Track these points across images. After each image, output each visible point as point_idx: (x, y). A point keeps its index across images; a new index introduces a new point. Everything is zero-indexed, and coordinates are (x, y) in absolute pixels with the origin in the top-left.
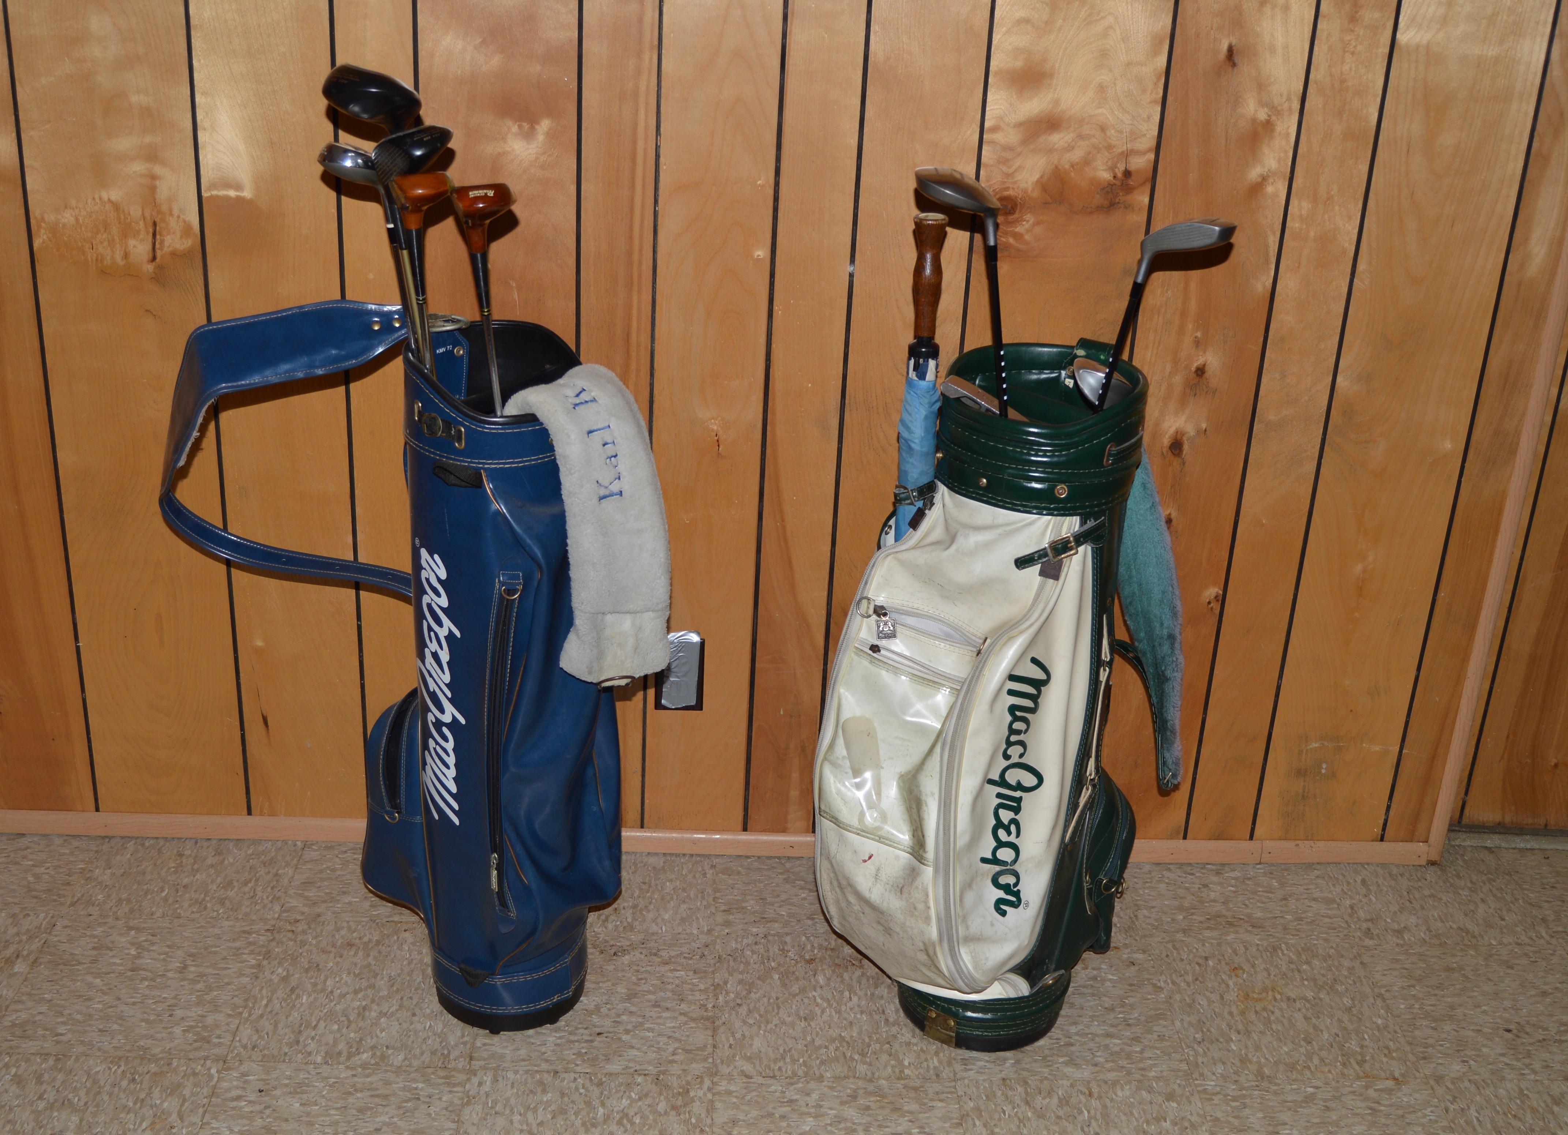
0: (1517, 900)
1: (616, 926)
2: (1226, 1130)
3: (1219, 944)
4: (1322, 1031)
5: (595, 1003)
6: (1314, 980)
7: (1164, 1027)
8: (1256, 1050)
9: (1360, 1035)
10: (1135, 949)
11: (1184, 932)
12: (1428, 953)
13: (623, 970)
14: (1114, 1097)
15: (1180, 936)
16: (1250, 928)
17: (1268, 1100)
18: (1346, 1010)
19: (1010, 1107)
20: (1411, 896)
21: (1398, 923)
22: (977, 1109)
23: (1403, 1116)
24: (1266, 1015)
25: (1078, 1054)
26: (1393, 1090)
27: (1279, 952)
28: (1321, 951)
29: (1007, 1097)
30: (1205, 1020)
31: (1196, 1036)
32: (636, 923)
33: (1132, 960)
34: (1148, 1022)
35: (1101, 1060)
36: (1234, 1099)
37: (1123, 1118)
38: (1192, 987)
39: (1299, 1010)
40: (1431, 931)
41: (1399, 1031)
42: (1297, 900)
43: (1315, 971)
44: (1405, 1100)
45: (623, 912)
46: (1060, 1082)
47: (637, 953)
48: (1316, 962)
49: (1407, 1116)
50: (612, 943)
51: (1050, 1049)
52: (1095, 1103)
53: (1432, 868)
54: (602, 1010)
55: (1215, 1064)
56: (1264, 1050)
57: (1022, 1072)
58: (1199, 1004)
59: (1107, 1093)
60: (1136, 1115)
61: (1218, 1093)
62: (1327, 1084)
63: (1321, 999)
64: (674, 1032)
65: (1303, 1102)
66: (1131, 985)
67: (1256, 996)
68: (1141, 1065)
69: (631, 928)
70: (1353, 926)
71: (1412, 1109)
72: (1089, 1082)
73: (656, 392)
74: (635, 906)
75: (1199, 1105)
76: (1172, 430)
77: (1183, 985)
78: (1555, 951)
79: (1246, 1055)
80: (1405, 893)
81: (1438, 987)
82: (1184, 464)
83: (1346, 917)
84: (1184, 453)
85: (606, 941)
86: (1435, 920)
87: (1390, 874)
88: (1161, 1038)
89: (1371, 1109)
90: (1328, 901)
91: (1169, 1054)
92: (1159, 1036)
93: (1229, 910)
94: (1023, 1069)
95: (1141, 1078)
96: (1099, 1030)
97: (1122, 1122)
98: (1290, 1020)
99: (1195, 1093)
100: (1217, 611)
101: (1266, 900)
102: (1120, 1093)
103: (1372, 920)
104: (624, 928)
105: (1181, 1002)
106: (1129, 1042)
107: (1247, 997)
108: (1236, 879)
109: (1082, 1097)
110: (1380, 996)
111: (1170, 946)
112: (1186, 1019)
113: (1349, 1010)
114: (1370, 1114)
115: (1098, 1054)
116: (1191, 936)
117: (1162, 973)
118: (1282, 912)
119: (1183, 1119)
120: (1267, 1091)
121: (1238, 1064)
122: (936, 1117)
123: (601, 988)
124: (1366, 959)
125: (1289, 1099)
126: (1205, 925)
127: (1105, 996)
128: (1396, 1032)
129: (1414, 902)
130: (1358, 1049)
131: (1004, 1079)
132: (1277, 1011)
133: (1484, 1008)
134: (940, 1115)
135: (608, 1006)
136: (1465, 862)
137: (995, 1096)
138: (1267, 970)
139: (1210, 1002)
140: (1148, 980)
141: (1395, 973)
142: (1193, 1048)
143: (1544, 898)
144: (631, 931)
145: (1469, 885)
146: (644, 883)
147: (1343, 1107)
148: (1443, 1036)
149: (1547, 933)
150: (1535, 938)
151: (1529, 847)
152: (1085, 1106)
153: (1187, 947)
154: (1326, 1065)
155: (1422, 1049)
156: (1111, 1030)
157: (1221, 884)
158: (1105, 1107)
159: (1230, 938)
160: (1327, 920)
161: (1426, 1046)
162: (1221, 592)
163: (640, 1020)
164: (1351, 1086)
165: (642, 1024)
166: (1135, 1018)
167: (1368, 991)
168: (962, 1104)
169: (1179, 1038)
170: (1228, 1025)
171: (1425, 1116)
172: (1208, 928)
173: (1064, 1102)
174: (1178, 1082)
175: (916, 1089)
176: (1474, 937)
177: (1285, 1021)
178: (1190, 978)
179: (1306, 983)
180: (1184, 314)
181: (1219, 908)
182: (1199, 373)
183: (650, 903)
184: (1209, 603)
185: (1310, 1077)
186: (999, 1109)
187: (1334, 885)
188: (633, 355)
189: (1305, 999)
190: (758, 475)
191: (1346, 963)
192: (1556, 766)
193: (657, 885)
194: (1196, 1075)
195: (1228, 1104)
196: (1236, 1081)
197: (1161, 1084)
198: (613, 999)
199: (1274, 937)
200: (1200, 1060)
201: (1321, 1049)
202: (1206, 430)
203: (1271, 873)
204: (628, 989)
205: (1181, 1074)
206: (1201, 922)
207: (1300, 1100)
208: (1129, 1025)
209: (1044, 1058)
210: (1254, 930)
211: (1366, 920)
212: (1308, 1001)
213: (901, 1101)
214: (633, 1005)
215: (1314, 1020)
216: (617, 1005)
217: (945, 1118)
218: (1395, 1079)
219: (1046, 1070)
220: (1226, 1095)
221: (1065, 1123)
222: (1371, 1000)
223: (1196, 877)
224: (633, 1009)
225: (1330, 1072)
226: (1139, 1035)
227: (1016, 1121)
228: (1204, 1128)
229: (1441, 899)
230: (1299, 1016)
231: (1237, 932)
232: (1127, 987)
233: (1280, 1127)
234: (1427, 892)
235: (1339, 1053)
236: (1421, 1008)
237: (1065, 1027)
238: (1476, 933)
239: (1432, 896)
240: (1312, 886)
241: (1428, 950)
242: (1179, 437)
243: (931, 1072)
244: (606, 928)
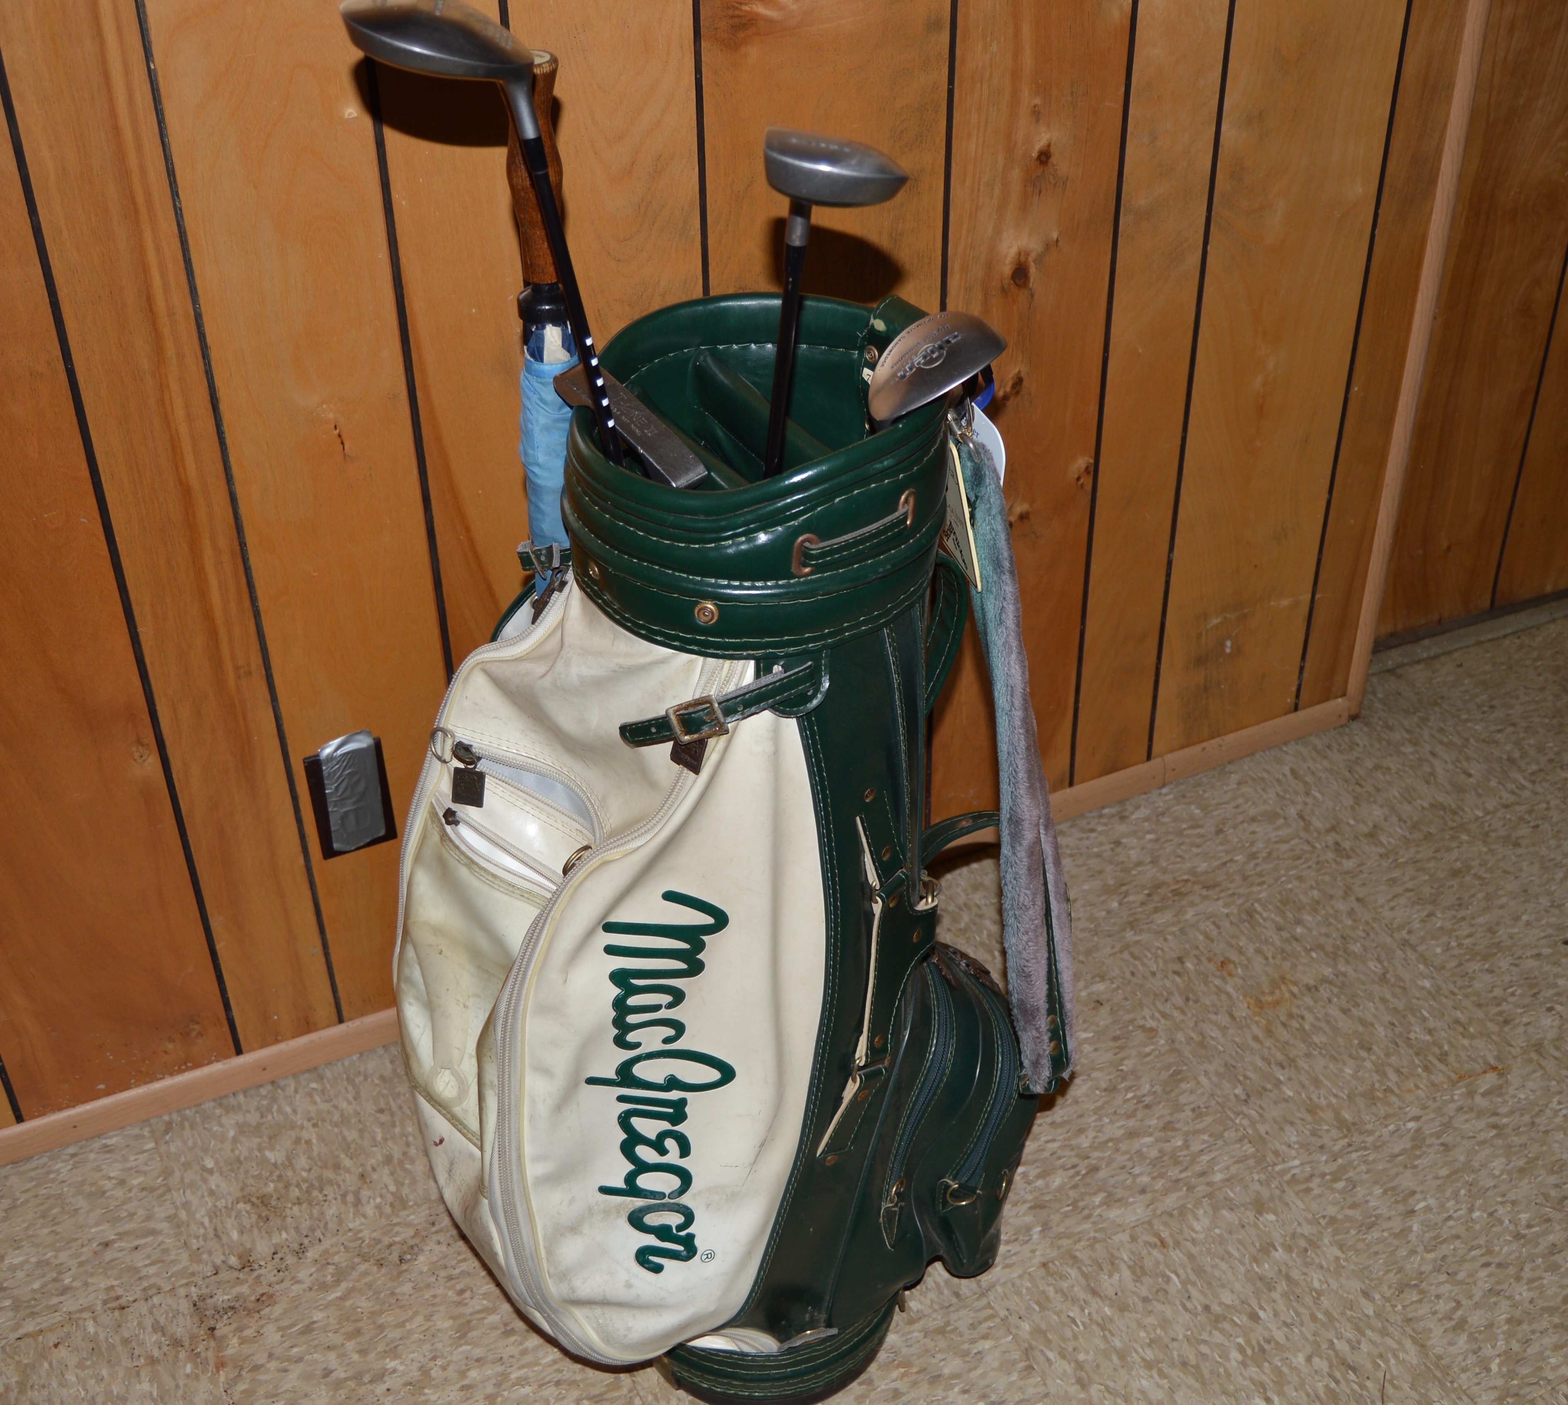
0: (1467, 740)
1: (378, 1207)
2: (1353, 1232)
3: (1182, 931)
4: (1372, 1025)
5: (416, 1365)
6: (1320, 947)
7: (1192, 1092)
8: (1317, 1087)
9: (1418, 1015)
10: (1089, 977)
11: (1132, 928)
12: (1419, 857)
13: (428, 1286)
14: (1194, 1235)
15: (1129, 935)
16: (1204, 892)
17: (1374, 1161)
18: (1381, 980)
19: (1077, 1309)
20: (1356, 776)
21: (1365, 823)
22: (1038, 1331)
23: (1533, 1123)
24: (1297, 1025)
25: (1112, 1181)
26: (1500, 1087)
27: (1257, 916)
28: (1304, 899)
29: (1064, 1294)
30: (1233, 1062)
31: (1237, 1091)
32: (405, 1191)
33: (1095, 997)
34: (1168, 1093)
35: (1145, 1179)
36: (1336, 1179)
37: (1224, 1266)
38: (1189, 1015)
39: (1330, 1001)
40: (1405, 822)
41: (1456, 991)
42: (1235, 827)
43: (1315, 933)
44: (1522, 1096)
45: (375, 1176)
46: (1116, 1238)
47: (432, 1245)
48: (1307, 918)
49: (1537, 1121)
50: (386, 1240)
51: (1075, 1187)
52: (1176, 1256)
53: (1355, 725)
54: (433, 1373)
55: (1281, 1129)
56: (1326, 1082)
57: (1060, 1242)
58: (1212, 1038)
59: (1181, 1232)
60: (1236, 1254)
61: (1312, 1176)
62: (1424, 1108)
63: (1344, 975)
64: (559, 1371)
65: (1415, 1147)
66: (1116, 1039)
67: (1270, 999)
68: (1198, 1168)
69: (400, 1202)
70: (1318, 846)
71: (1537, 1109)
72: (1150, 1223)
73: (218, 383)
74: (388, 1160)
75: (1301, 1205)
76: (1013, 251)
77: (1176, 1013)
78: (1548, 803)
79: (1310, 1099)
80: (1347, 774)
81: (1460, 905)
82: (1032, 296)
83: (1303, 834)
84: (1032, 280)
85: (378, 1241)
86: (1401, 803)
87: (1315, 749)
88: (1198, 1112)
89: (1495, 1126)
90: (1271, 817)
91: (1221, 1136)
92: (1193, 1110)
93: (1164, 871)
94: (1059, 1236)
95: (1209, 1189)
96: (1114, 1130)
97: (1225, 1273)
98: (1328, 1022)
99: (1286, 1187)
100: (1089, 488)
101: (1198, 841)
102: (1197, 1226)
103: (1333, 829)
104: (392, 1205)
105: (1188, 1043)
106: (1162, 1134)
107: (1260, 1004)
108: (1147, 819)
109: (1155, 1253)
110: (1405, 943)
111: (1126, 955)
112: (1211, 1068)
113: (1383, 978)
114: (1497, 1136)
115: (1137, 1170)
116: (1141, 931)
117: (1141, 1005)
118: (1227, 852)
119: (1294, 1236)
120: (1366, 1149)
121: (1309, 1118)
122: (993, 1369)
123: (410, 1333)
124: (1361, 892)
125: (1396, 1150)
126: (1151, 906)
127: (1093, 1069)
128: (1453, 993)
129: (1363, 783)
130: (1428, 1038)
131: (1044, 1265)
132: (1306, 1013)
133: (1525, 918)
134: (996, 1364)
135: (439, 1362)
136: (1381, 701)
137: (1048, 1299)
138: (1258, 951)
139: (1224, 1029)
140: (1132, 1021)
141: (1402, 901)
142: (1242, 1113)
143: (1493, 728)
144: (405, 1208)
145: (1407, 736)
146: (381, 1111)
147: (1463, 1138)
148: (1507, 978)
149: (1524, 778)
150: (1517, 791)
151: (1432, 654)
152: (1168, 1266)
153: (1148, 949)
154: (1407, 1078)
155: (1496, 1010)
156: (1131, 1123)
157: (1134, 833)
158: (1191, 1257)
159: (1190, 915)
160: (1284, 847)
161: (1498, 1002)
162: (1092, 461)
163: (499, 1369)
164: (1452, 1100)
165: (505, 1376)
166: (1150, 1093)
167: (1389, 940)
168: (1014, 1331)
169: (1218, 1103)
170: (1264, 1059)
171: (1556, 1112)
172: (1156, 910)
173: (1139, 1271)
174: (1256, 1177)
175: (941, 1331)
176: (1454, 813)
177: (1323, 1025)
178: (1178, 1000)
179: (1314, 955)
180: (1016, 75)
181: (1150, 873)
182: (1043, 158)
183: (408, 1144)
184: (1078, 479)
185: (1401, 1105)
186: (1065, 1319)
187: (1263, 790)
188: (166, 331)
189: (1325, 980)
190: (415, 472)
191: (1342, 906)
192: (1449, 548)
193: (401, 1108)
194: (1270, 1158)
195: (1333, 1190)
196: (1322, 1147)
197: (1238, 1189)
198: (439, 1346)
199: (1240, 896)
200: (1262, 1129)
201: (1388, 1055)
202: (1057, 241)
203: (1184, 796)
204: (453, 1318)
205: (1251, 1162)
206: (1143, 904)
207: (1408, 1146)
208: (1147, 1107)
209: (1074, 1204)
210: (1210, 893)
211: (1328, 831)
212: (1331, 983)
213: (934, 1361)
214: (475, 1345)
215: (1354, 1011)
216: (451, 1354)
217: (1006, 1366)
218: (1494, 1069)
219: (1087, 1226)
220: (1323, 1175)
221: (1158, 1306)
222: (1399, 953)
223: (1100, 833)
224: (478, 1352)
225: (1417, 1087)
226: (1168, 1118)
227: (1098, 1332)
228: (1326, 1241)
229: (1389, 769)
230: (1334, 1011)
231: (1192, 904)
232: (1111, 1044)
233: (1410, 1201)
234: (1369, 764)
235: (1411, 1052)
236: (1460, 945)
237: (1073, 1142)
238: (1454, 806)
239: (1377, 767)
240: (1240, 801)
241: (1417, 852)
242: (1023, 259)
243: (946, 1291)
244: (365, 1216)
